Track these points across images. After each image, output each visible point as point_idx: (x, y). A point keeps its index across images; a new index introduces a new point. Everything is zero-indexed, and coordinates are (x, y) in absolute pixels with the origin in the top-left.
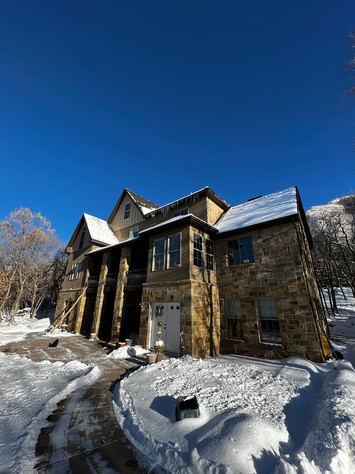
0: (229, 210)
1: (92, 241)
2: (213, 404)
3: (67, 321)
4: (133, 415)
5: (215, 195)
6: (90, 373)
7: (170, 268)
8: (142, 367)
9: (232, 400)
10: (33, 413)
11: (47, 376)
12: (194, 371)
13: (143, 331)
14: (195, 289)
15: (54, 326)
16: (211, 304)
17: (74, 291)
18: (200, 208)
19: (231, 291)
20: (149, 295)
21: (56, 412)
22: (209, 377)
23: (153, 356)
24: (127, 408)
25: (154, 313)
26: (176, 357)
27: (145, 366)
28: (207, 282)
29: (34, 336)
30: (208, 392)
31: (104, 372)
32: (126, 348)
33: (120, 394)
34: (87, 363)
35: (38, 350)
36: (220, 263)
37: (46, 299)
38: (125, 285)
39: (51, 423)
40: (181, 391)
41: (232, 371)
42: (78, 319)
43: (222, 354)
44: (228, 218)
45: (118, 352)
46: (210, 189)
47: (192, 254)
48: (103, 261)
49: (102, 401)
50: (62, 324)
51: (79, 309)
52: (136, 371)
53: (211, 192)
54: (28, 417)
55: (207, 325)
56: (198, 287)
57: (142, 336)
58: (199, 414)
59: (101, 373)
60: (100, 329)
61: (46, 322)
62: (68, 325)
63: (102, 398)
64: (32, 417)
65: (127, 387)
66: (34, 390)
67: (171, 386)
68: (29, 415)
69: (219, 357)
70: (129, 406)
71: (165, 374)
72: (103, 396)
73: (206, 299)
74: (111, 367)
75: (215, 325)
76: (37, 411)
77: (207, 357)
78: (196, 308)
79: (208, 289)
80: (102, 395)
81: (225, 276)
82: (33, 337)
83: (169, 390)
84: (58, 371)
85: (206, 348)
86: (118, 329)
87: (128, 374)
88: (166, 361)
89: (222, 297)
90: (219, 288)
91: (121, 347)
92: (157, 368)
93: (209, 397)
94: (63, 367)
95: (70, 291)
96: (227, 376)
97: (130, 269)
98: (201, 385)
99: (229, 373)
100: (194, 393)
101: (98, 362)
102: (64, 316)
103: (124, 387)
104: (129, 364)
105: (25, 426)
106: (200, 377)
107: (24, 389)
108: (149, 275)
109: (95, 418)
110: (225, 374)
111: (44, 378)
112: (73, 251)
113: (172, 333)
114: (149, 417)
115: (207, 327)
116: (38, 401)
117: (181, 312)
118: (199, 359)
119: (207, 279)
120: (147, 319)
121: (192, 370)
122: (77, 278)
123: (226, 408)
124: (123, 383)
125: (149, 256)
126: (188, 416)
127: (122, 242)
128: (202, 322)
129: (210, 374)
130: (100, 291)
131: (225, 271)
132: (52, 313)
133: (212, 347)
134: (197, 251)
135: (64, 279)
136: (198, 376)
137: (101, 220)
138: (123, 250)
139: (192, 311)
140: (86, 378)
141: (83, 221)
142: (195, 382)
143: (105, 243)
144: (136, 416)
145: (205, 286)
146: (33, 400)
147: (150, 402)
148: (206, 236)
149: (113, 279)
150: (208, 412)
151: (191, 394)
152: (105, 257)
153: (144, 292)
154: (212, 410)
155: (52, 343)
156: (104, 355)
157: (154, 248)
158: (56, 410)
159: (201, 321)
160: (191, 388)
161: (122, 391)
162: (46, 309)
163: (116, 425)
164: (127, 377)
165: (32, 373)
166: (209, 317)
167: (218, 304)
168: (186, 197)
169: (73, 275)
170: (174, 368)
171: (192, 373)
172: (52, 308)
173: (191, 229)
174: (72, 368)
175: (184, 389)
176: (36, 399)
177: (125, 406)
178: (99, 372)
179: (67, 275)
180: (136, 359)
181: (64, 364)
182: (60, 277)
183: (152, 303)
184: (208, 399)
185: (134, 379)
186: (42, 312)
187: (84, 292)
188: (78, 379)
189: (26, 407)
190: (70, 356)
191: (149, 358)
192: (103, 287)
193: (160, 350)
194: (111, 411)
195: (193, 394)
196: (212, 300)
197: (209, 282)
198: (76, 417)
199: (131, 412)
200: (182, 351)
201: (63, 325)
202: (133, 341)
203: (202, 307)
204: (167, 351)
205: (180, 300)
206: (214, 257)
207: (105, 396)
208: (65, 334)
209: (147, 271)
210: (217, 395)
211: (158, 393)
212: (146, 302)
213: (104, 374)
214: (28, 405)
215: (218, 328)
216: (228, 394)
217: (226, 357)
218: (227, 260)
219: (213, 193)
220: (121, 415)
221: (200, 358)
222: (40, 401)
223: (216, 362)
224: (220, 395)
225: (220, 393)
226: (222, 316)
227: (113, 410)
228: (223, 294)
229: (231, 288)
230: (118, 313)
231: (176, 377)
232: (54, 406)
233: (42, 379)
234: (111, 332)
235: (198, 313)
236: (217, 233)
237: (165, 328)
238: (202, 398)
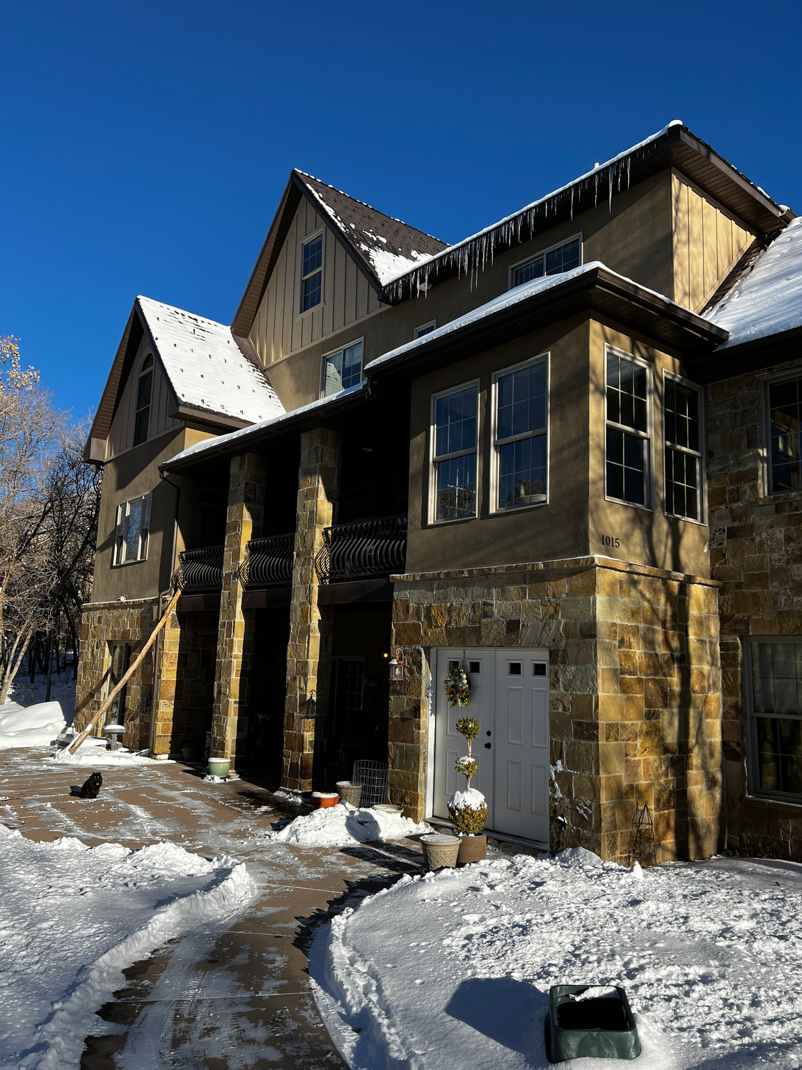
0: (786, 234)
1: (182, 410)
2: (693, 1023)
3: (120, 711)
4: (385, 1029)
5: (714, 159)
6: (221, 886)
7: (503, 510)
8: (407, 878)
9: (771, 1015)
10: (54, 990)
11: (81, 886)
12: (612, 906)
13: (401, 755)
14: (611, 595)
15: (81, 729)
16: (683, 659)
17: (134, 606)
18: (637, 234)
19: (775, 603)
20: (419, 619)
21: (124, 994)
22: (675, 931)
23: (447, 844)
24: (363, 1004)
25: (442, 686)
26: (537, 853)
27: (417, 877)
28: (668, 566)
29: (18, 759)
30: (669, 982)
31: (268, 887)
32: (342, 812)
33: (332, 959)
34: (207, 853)
35: (38, 804)
36: (732, 483)
37: (38, 635)
38: (321, 580)
39: (113, 1025)
40: (562, 968)
41: (774, 918)
42: (160, 706)
43: (728, 856)
44: (775, 271)
45: (312, 823)
46: (691, 135)
47: (599, 446)
48: (231, 489)
49: (273, 977)
50: (106, 724)
51: (160, 670)
52: (385, 891)
53: (694, 145)
54: (42, 1000)
55: (662, 739)
56: (625, 587)
57: (397, 774)
58: (638, 1049)
59: (259, 888)
60: (239, 742)
61: (51, 715)
62: (128, 728)
63: (270, 966)
64: (52, 1003)
65: (355, 938)
66: (45, 925)
67: (520, 949)
68: (42, 995)
69: (717, 864)
70: (370, 1001)
71: (497, 907)
72: (273, 961)
73: (659, 637)
74: (294, 871)
75: (701, 743)
76: (65, 985)
77: (663, 863)
78: (615, 671)
79: (669, 596)
80: (271, 957)
81: (753, 540)
82: (15, 763)
83: (516, 960)
84: (113, 873)
85: (661, 829)
86: (307, 745)
87: (356, 900)
88: (496, 863)
89: (735, 632)
90: (722, 591)
91: (322, 809)
92: (464, 886)
93: (677, 997)
94: (129, 861)
95: (118, 607)
96: (752, 934)
97: (338, 517)
98: (643, 957)
99: (758, 923)
100: (613, 979)
101: (246, 854)
102: (108, 696)
103: (344, 939)
104: (358, 867)
105: (37, 1026)
106: (636, 929)
107: (13, 920)
108: (415, 539)
109: (256, 1026)
110: (745, 925)
111: (70, 891)
112: (113, 456)
113: (520, 764)
114: (444, 1040)
115: (666, 750)
116: (65, 959)
117: (554, 685)
118: (630, 865)
119: (669, 556)
120: (416, 711)
121: (603, 902)
122: (139, 559)
123: (746, 1040)
124: (343, 927)
125: (415, 462)
126: (594, 1049)
127: (299, 411)
128: (645, 727)
129: (676, 919)
130: (229, 603)
131: (754, 518)
132: (66, 686)
133: (685, 825)
134: (620, 431)
135: (91, 564)
136: (629, 925)
137: (206, 323)
138: (309, 445)
139: (600, 681)
140: (209, 900)
141: (138, 329)
142: (618, 944)
143: (232, 418)
144: (397, 1034)
145: (659, 584)
146: (48, 954)
147: (444, 995)
148: (666, 364)
149: (276, 560)
150: (673, 1047)
151: (601, 981)
152: (240, 473)
153: (401, 608)
154: (689, 1042)
155: (81, 786)
156: (262, 832)
157: (433, 429)
158: (123, 991)
159: (639, 723)
160: (603, 963)
161: (340, 952)
162: (44, 670)
163: (328, 1052)
164: (356, 906)
165: (29, 872)
166: (675, 710)
167: (713, 656)
168: (571, 184)
169: (125, 545)
170: (531, 889)
171: (602, 912)
172: (64, 668)
173: (595, 332)
174: (157, 866)
175: (574, 964)
176: (57, 952)
177: (353, 997)
178: (252, 887)
179: (103, 548)
180: (381, 852)
181: (130, 854)
182: (78, 557)
183: (433, 651)
184: (673, 1004)
185: (380, 915)
186: (32, 681)
187: (172, 611)
188: (183, 901)
189: (29, 971)
190: (147, 828)
191: (430, 849)
192: (240, 590)
193: (472, 824)
194: (306, 1010)
195: (609, 982)
196: (687, 642)
197: (677, 565)
198: (192, 1016)
199: (380, 1020)
200: (558, 834)
201: (109, 727)
202: (364, 789)
203: (644, 667)
204: (496, 829)
205: (547, 638)
206: (700, 458)
207: (280, 961)
208: (119, 757)
209: (405, 527)
210: (708, 994)
211: (472, 967)
212: (410, 645)
213: (270, 894)
214: (36, 967)
215: (712, 755)
216: (755, 996)
217: (747, 865)
218: (763, 470)
219: (703, 151)
220: (341, 1025)
221: (637, 863)
222: (70, 959)
223: (705, 882)
224: (723, 994)
225: (720, 990)
226: (731, 707)
227: (314, 1007)
228: (740, 616)
229: (777, 593)
230: (303, 685)
231: (540, 921)
232: (116, 979)
233: (66, 895)
234: (281, 754)
235: (624, 691)
236: (720, 348)
237: (488, 746)
238: (645, 998)
